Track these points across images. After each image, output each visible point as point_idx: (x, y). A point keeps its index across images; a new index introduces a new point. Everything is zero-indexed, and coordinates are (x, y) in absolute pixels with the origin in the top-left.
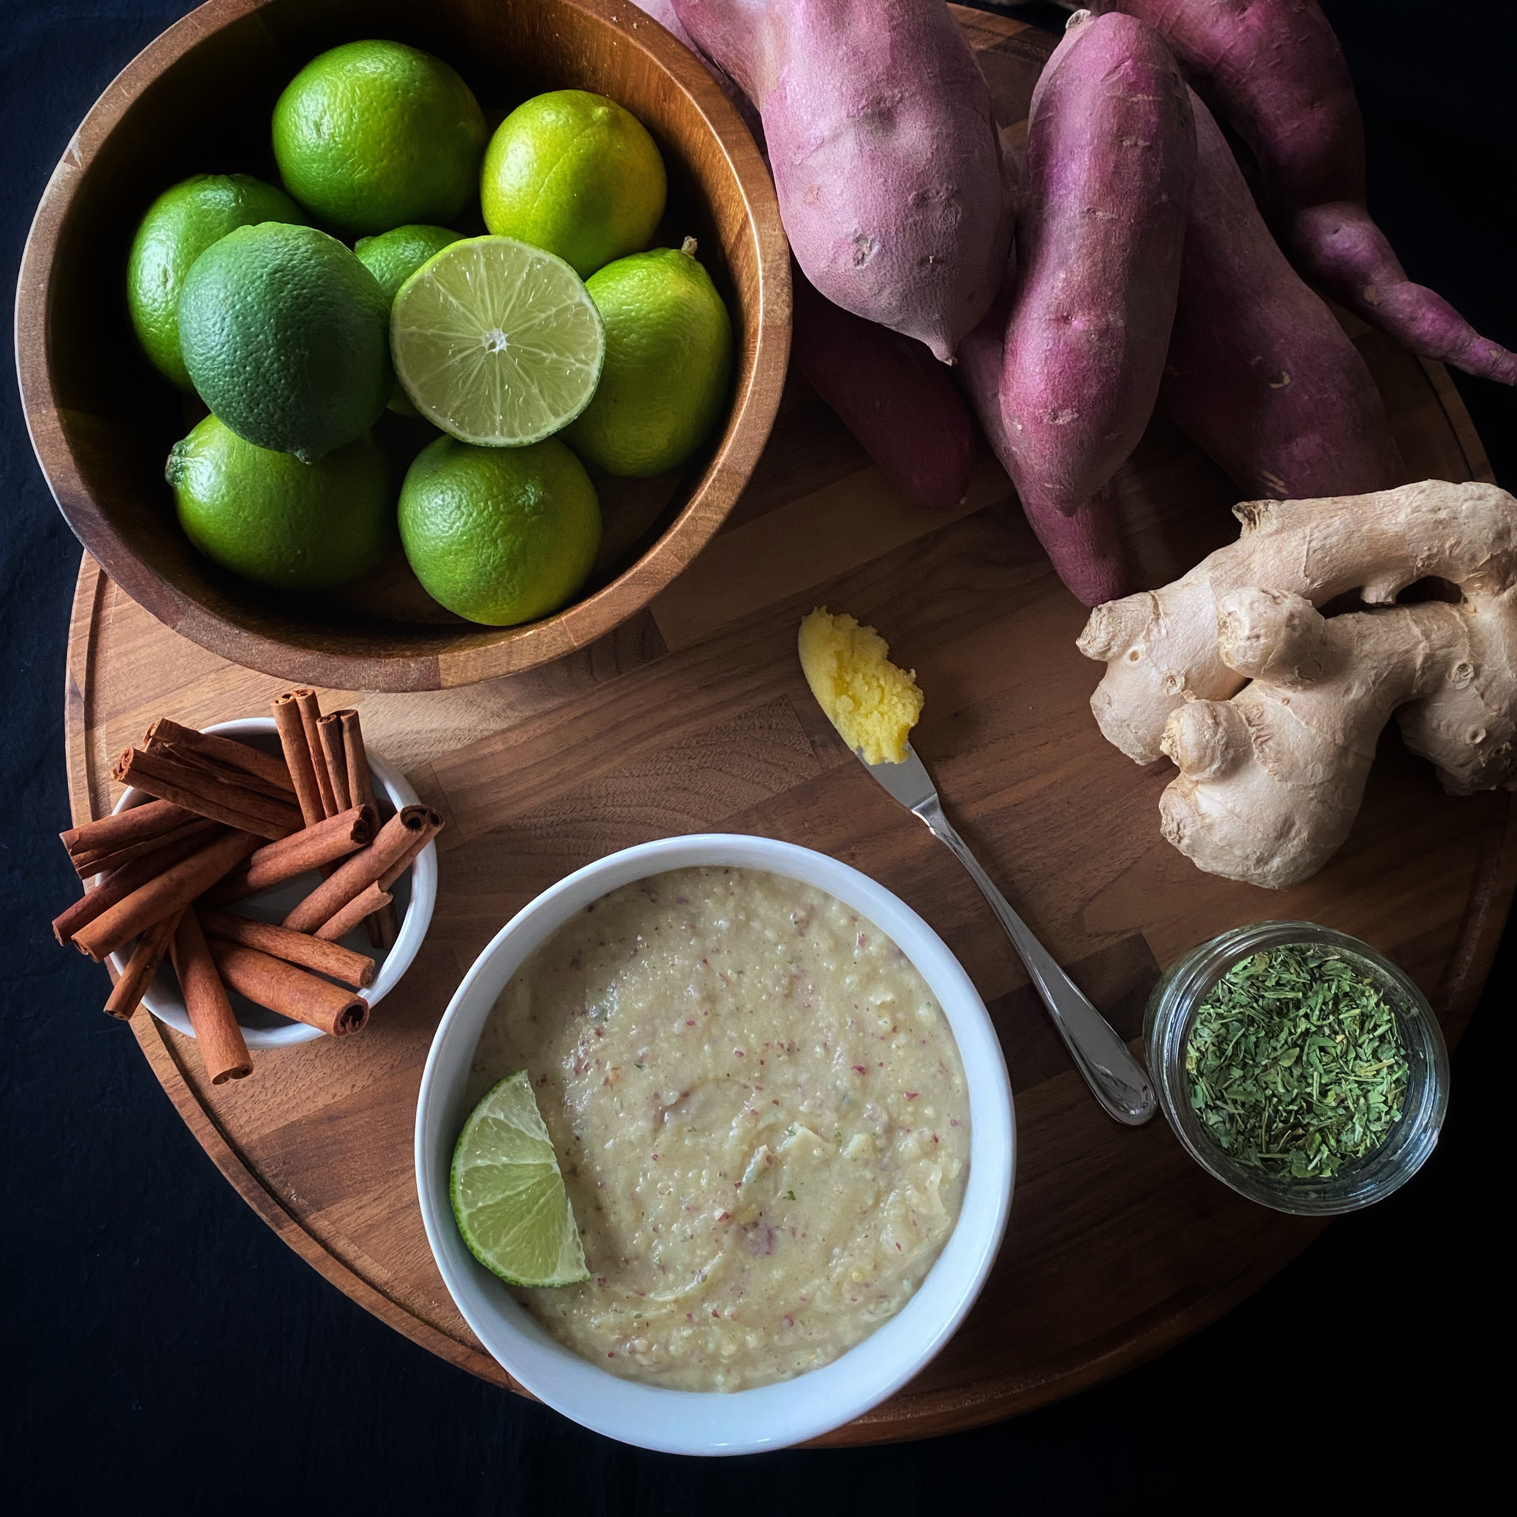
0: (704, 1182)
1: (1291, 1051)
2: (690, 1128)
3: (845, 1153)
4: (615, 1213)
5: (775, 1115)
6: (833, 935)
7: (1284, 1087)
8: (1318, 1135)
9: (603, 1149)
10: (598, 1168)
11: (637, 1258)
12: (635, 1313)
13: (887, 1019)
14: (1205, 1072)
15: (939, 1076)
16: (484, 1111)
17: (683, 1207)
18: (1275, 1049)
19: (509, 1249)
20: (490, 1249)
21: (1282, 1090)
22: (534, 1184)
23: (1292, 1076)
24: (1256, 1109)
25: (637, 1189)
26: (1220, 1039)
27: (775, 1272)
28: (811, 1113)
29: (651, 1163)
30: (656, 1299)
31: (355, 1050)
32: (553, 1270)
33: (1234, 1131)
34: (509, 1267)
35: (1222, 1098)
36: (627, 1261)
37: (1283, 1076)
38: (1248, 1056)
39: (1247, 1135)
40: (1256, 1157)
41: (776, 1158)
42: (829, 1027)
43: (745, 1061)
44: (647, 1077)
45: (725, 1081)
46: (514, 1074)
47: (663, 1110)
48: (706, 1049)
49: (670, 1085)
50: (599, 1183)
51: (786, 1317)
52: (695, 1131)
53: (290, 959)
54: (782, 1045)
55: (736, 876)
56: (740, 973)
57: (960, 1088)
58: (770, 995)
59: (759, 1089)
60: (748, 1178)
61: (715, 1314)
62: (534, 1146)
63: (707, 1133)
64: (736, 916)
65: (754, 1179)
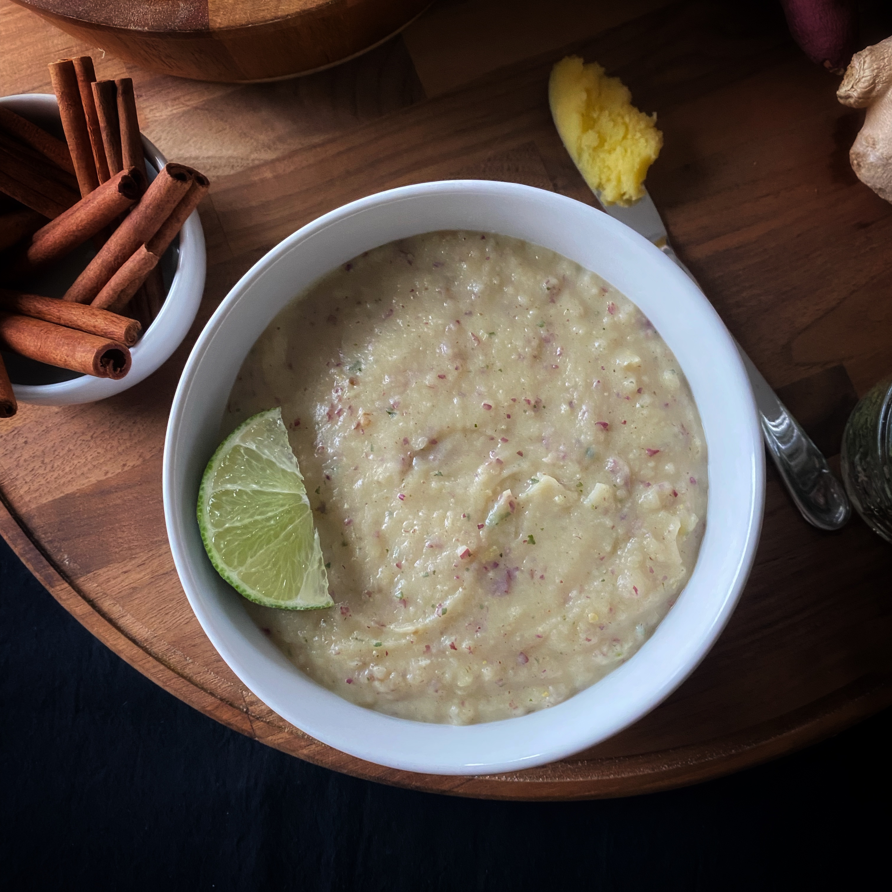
0: (447, 523)
2: (437, 472)
3: (585, 503)
4: (360, 549)
5: (519, 465)
6: (583, 303)
9: (351, 488)
10: (346, 506)
11: (380, 591)
12: (374, 642)
15: (681, 436)
16: (235, 440)
17: (427, 544)
19: (253, 570)
20: (235, 568)
22: (283, 511)
25: (383, 528)
27: (513, 610)
28: (554, 465)
29: (396, 503)
30: (396, 630)
32: (297, 594)
34: (253, 587)
36: (370, 594)
41: (518, 504)
42: (575, 387)
43: (493, 414)
44: (397, 423)
45: (473, 432)
46: (268, 410)
47: (412, 455)
48: (455, 401)
49: (419, 431)
50: (346, 520)
51: (522, 653)
52: (442, 475)
53: (62, 322)
54: (529, 402)
55: (492, 242)
56: (492, 334)
57: (700, 449)
58: (519, 355)
59: (505, 440)
60: (491, 521)
61: (453, 647)
62: (284, 476)
63: (453, 479)
64: (491, 281)
65: (497, 522)
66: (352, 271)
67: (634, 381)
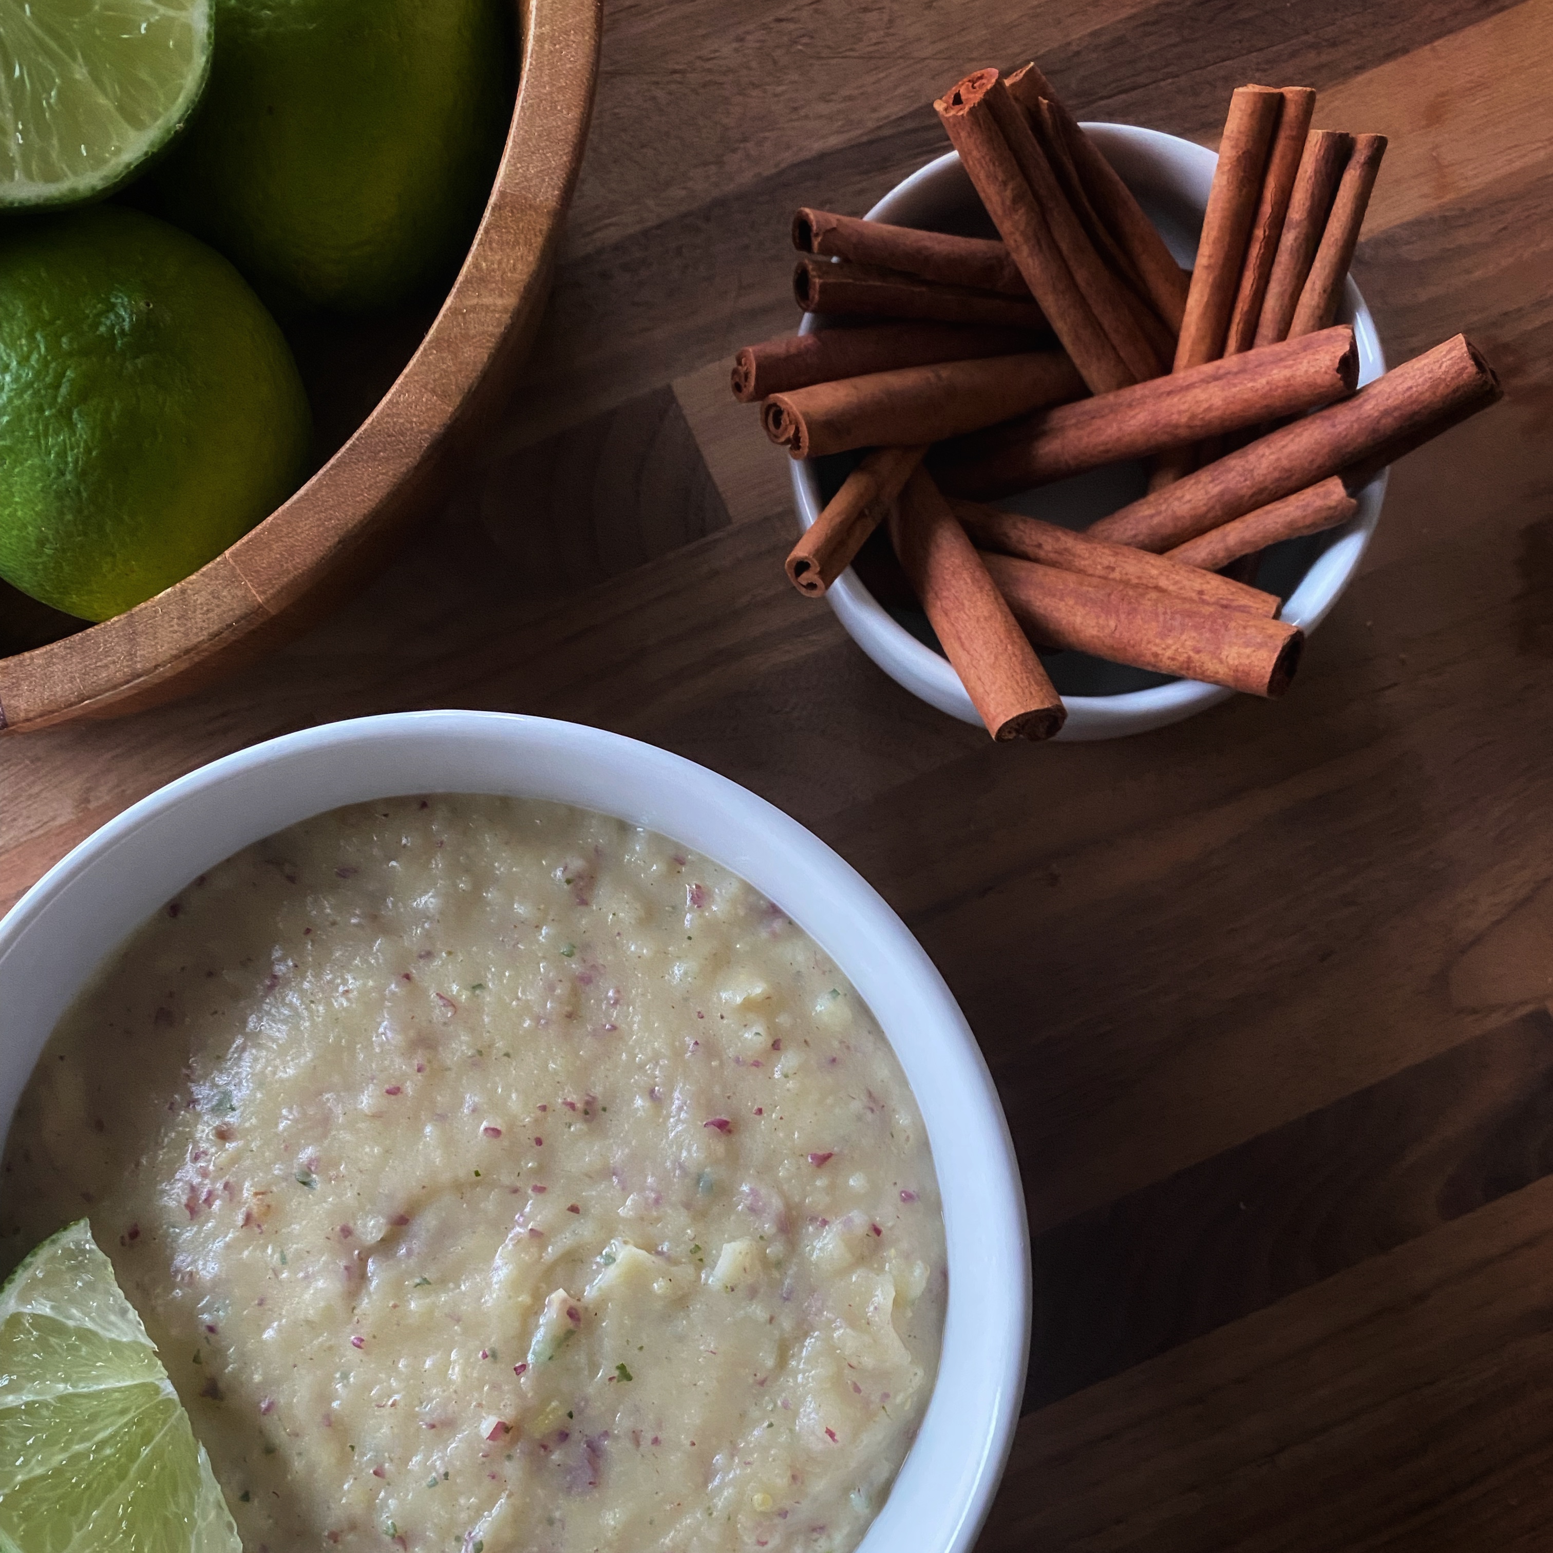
0: (455, 1373)
2: (417, 1281)
3: (710, 1283)
4: (300, 1454)
5: (574, 1231)
6: (640, 895)
9: (261, 1343)
10: (257, 1378)
11: (352, 1528)
15: (868, 1117)
17: (423, 1425)
22: (126, 1423)
25: (336, 1405)
28: (639, 1219)
29: (353, 1355)
36: (333, 1538)
41: (586, 1309)
42: (655, 1060)
43: (506, 1142)
44: (321, 1201)
45: (472, 1185)
47: (362, 1256)
48: (428, 1129)
49: (368, 1207)
50: (263, 1406)
52: (429, 1283)
54: (572, 1106)
55: (442, 810)
56: (476, 988)
57: (910, 1132)
58: (537, 1019)
59: (538, 1190)
60: (537, 1354)
62: (117, 1353)
63: (451, 1285)
64: (454, 887)
65: (548, 1354)
66: (182, 915)
67: (762, 1030)
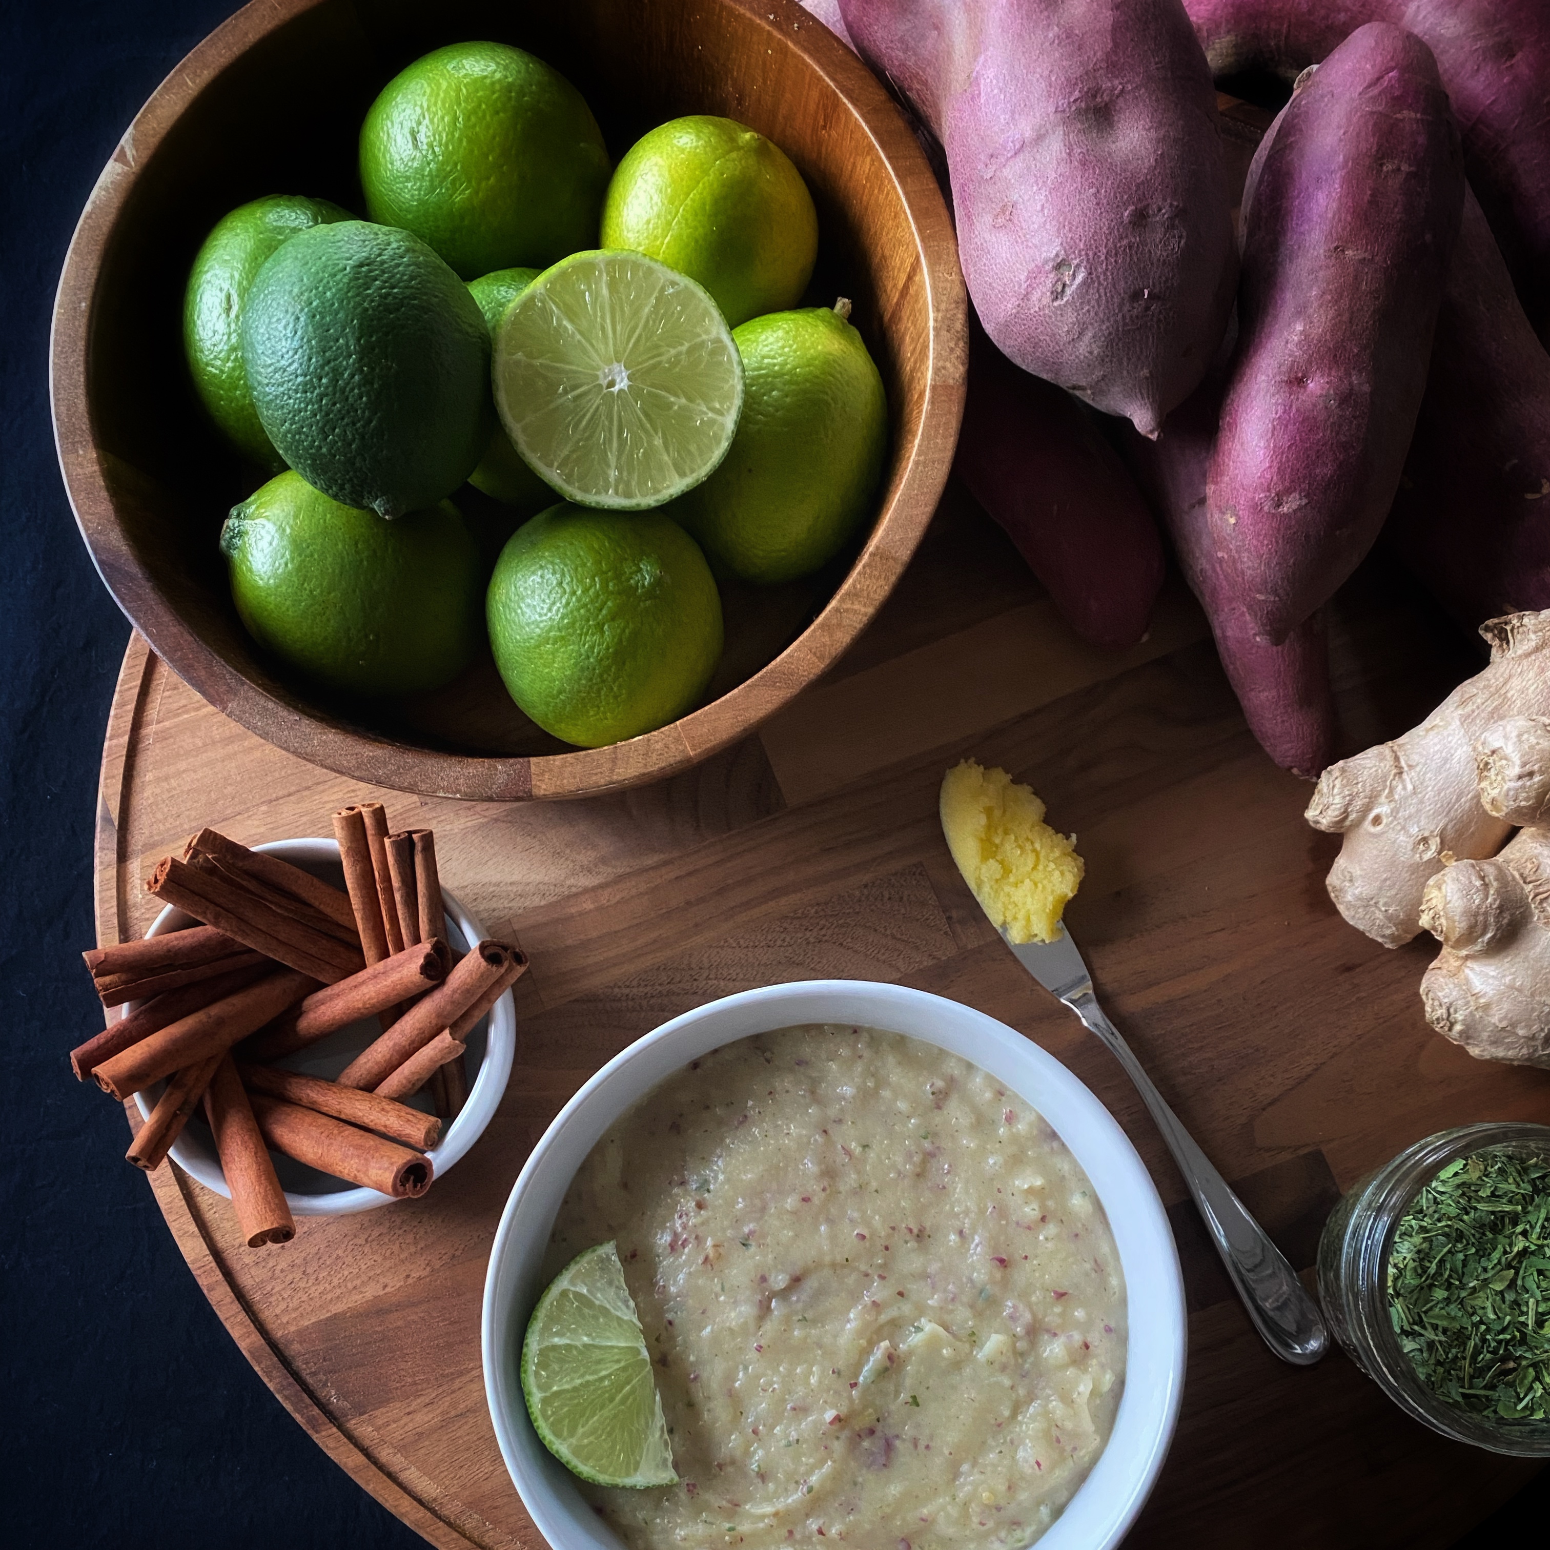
0: (813, 1380)
1: (1505, 1273)
2: (800, 1318)
3: (978, 1356)
4: (709, 1410)
5: (899, 1308)
6: (975, 1110)
7: (1496, 1314)
8: (1531, 1370)
9: (699, 1337)
10: (692, 1358)
11: (733, 1462)
12: (727, 1525)
13: (1035, 1206)
14: (1402, 1291)
15: (1093, 1275)
16: (563, 1283)
17: (789, 1407)
18: (1485, 1270)
19: (586, 1441)
20: (564, 1440)
21: (1492, 1316)
22: (618, 1369)
23: (1504, 1302)
24: (1460, 1337)
25: (737, 1384)
26: (1422, 1256)
27: (892, 1488)
28: (941, 1308)
29: (752, 1355)
30: (753, 1510)
31: (412, 1236)
32: (636, 1469)
33: (1432, 1361)
34: (585, 1462)
35: (1421, 1323)
36: (720, 1466)
37: (1494, 1300)
38: (1455, 1276)
39: (1447, 1366)
40: (1457, 1392)
41: (899, 1357)
42: (967, 1212)
43: (868, 1244)
44: (753, 1257)
45: (843, 1267)
46: (601, 1244)
47: (770, 1296)
48: (823, 1228)
49: (779, 1267)
50: (692, 1376)
51: (903, 1539)
52: (807, 1321)
53: (343, 1116)
54: (911, 1230)
55: (865, 1037)
56: (865, 1147)
57: (1116, 1290)
58: (899, 1173)
59: (882, 1277)
60: (865, 1378)
61: (820, 1532)
62: (620, 1325)
63: (820, 1325)
64: (864, 1083)
65: (872, 1378)
66: (698, 1070)
67: (1036, 1207)
